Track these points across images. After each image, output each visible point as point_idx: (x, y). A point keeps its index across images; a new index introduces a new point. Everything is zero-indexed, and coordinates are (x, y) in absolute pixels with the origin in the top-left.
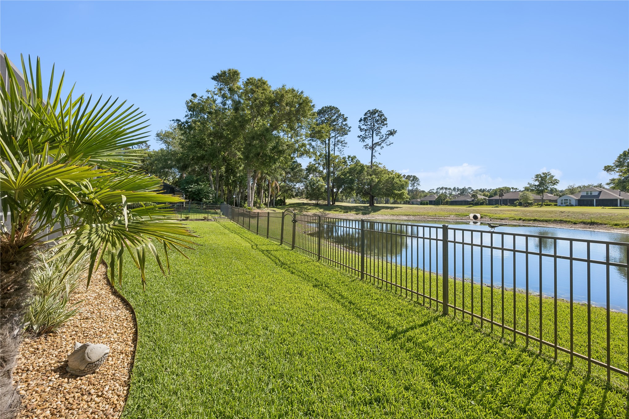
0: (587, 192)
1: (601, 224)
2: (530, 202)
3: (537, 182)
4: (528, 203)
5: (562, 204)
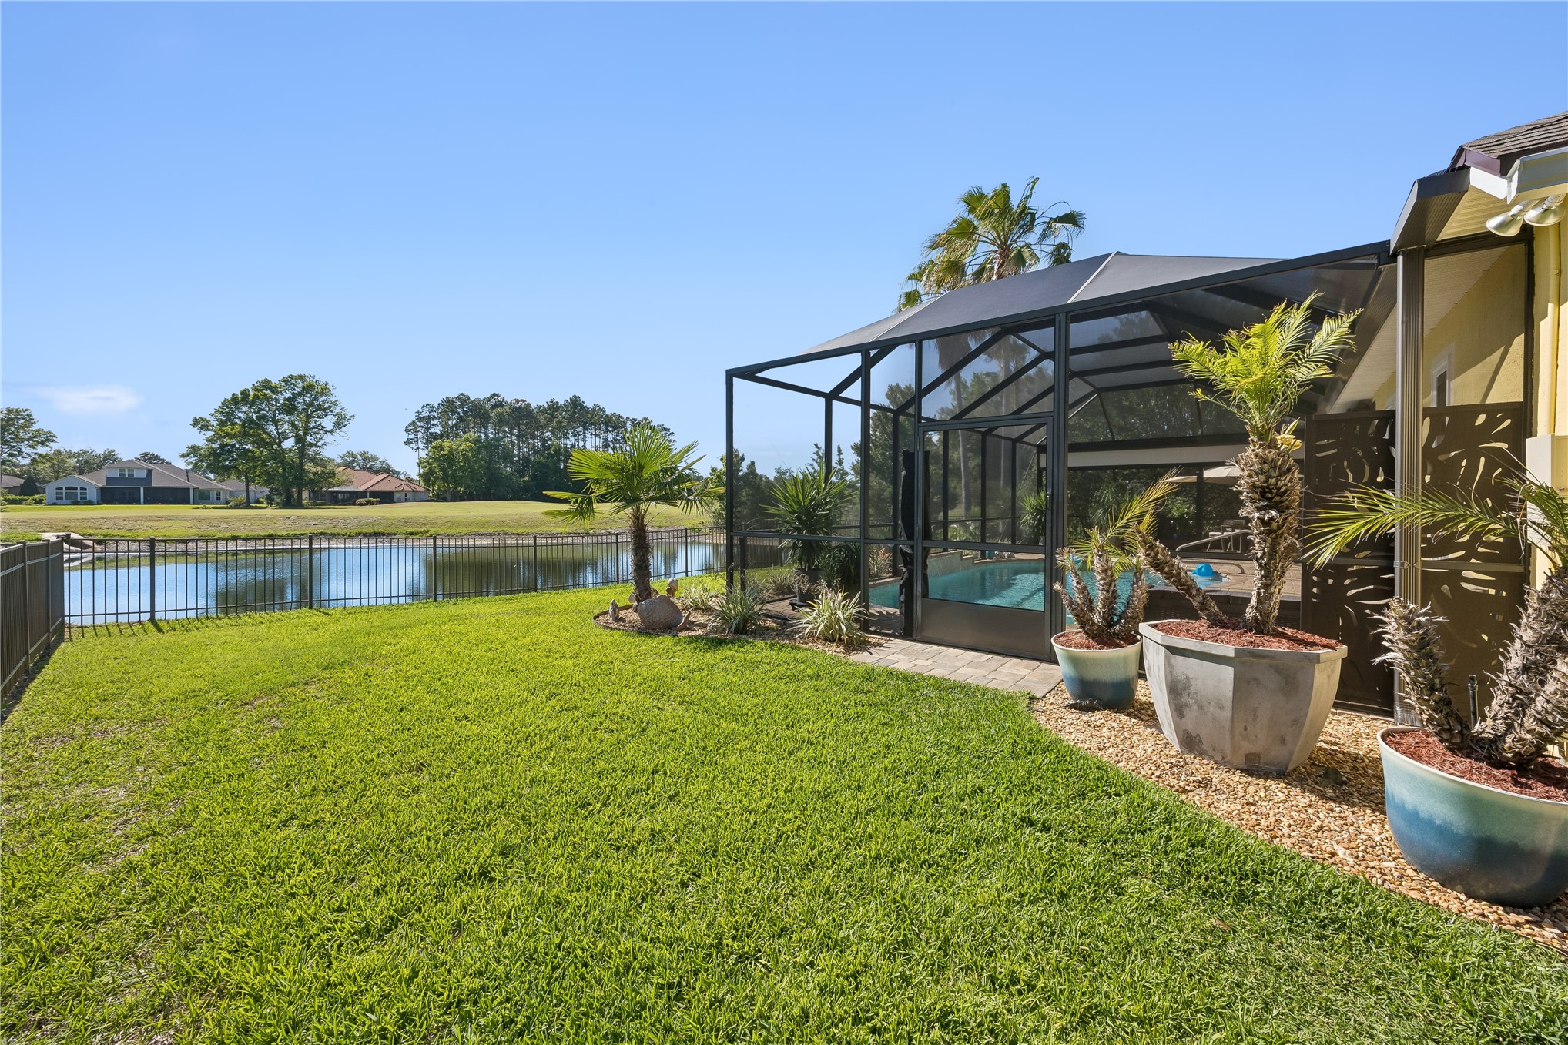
0: (122, 470)
5: (61, 498)
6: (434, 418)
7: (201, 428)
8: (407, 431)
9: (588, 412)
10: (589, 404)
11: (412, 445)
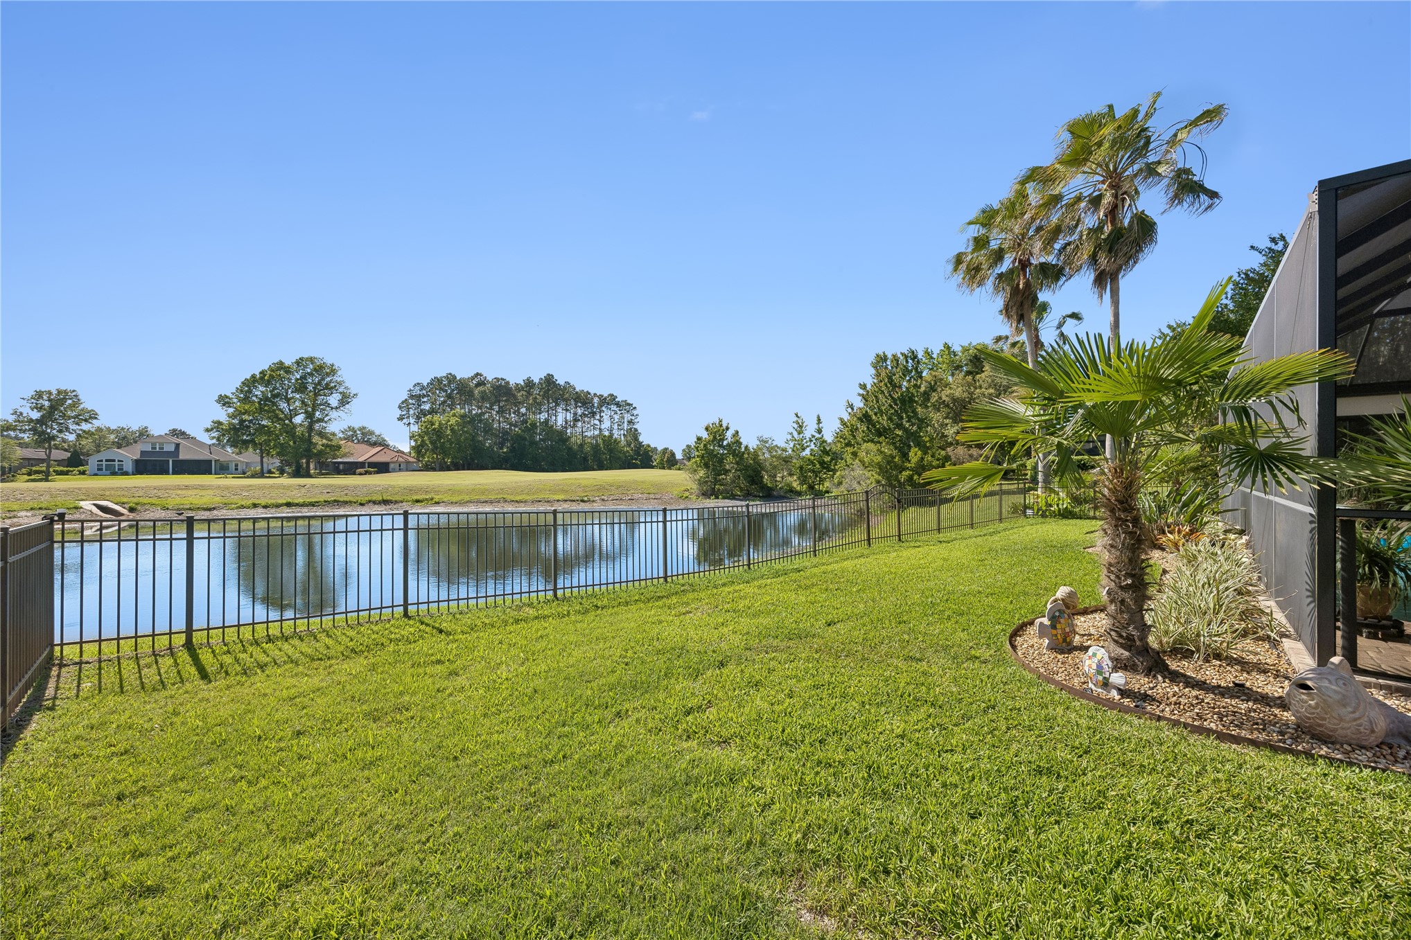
0: (153, 444)
1: (396, 502)
3: (37, 413)
5: (101, 469)
6: (424, 396)
7: (224, 405)
8: (400, 407)
9: (560, 389)
10: (561, 382)
11: (405, 421)
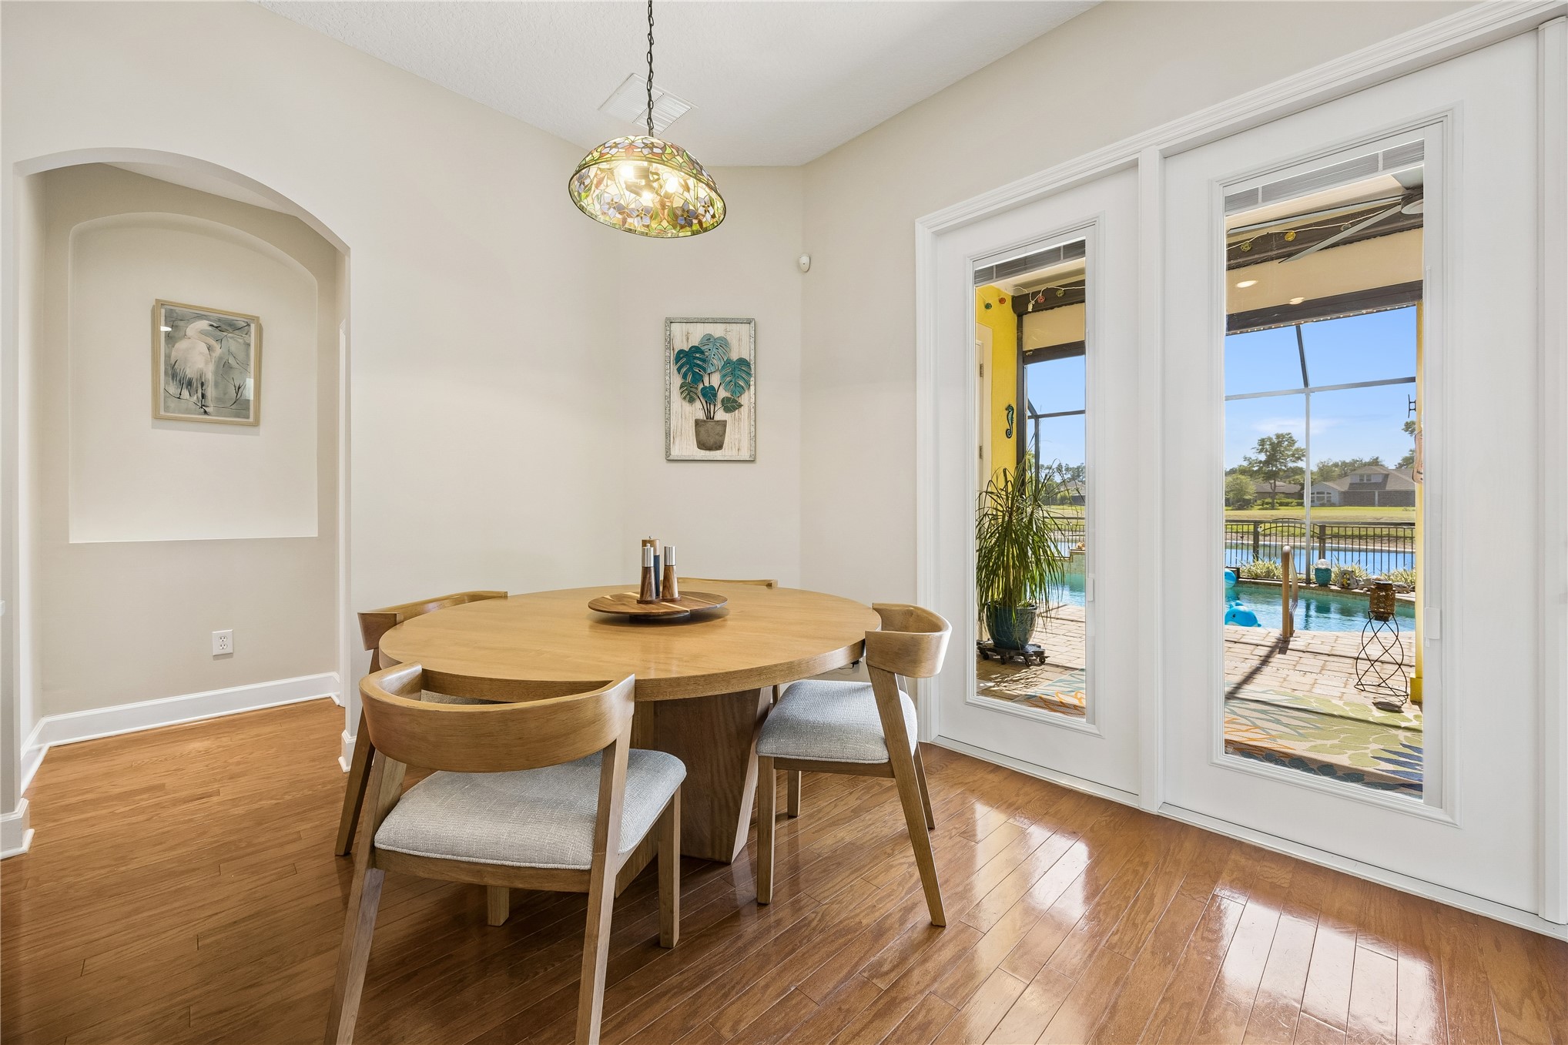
0: (1362, 476)
2: (1247, 497)
3: (1263, 454)
4: (1244, 500)
